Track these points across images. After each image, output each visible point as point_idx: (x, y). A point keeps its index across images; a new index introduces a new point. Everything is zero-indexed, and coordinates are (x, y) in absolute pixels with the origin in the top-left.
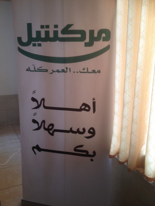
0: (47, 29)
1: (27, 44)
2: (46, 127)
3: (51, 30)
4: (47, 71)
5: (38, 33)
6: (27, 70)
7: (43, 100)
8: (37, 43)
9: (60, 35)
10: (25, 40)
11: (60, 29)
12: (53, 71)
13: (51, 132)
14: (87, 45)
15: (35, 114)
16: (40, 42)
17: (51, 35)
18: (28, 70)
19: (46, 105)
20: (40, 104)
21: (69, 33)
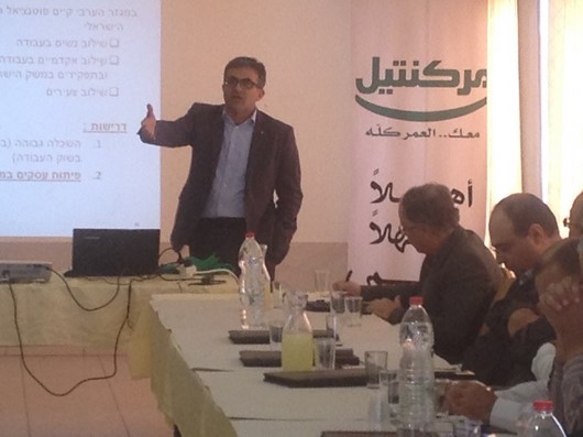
0: (403, 68)
1: (371, 90)
2: (393, 237)
3: (409, 68)
4: (399, 134)
5: (389, 73)
6: (368, 134)
7: (390, 185)
8: (385, 88)
9: (422, 77)
10: (367, 83)
11: (421, 68)
12: (409, 135)
13: (400, 245)
14: (460, 92)
15: (375, 213)
16: (391, 87)
17: (409, 77)
19: (394, 196)
20: (385, 193)
21: (435, 75)
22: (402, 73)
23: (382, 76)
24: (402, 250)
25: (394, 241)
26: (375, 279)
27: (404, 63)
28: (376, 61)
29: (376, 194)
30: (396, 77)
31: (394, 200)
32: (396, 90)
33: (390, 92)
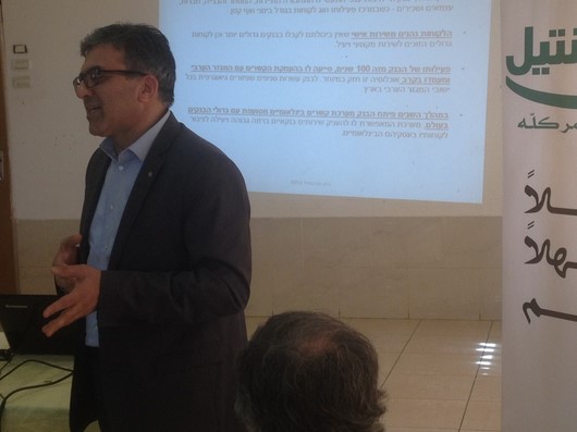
0: (561, 39)
1: (523, 70)
2: (552, 256)
3: (569, 39)
4: (557, 126)
5: (545, 46)
6: (520, 126)
7: (548, 191)
8: (541, 67)
10: (519, 62)
12: (569, 127)
13: (561, 267)
15: (531, 225)
16: (547, 66)
17: (568, 50)
18: (522, 125)
20: (542, 201)
22: (561, 45)
23: (536, 52)
24: (562, 274)
25: (554, 262)
26: (532, 306)
27: (562, 33)
28: (529, 32)
29: (531, 202)
30: (553, 52)
31: (552, 210)
32: (553, 68)
33: (546, 71)
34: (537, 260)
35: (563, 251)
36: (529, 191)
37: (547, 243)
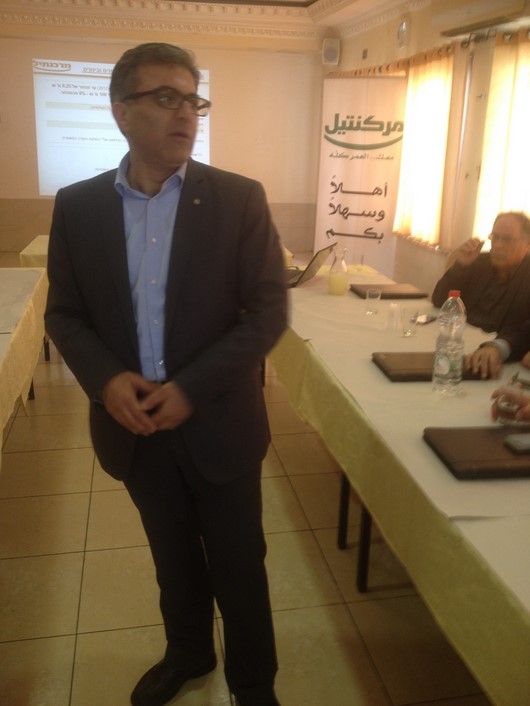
0: (352, 120)
1: (333, 132)
2: (342, 211)
3: (355, 121)
4: (348, 157)
5: (344, 123)
7: (341, 184)
8: (342, 131)
9: (362, 125)
10: (332, 128)
11: (363, 120)
12: (353, 157)
13: (345, 215)
14: (384, 134)
15: (332, 198)
17: (355, 125)
18: (331, 156)
19: (344, 189)
20: (338, 188)
21: (370, 124)
22: (351, 123)
23: (340, 125)
24: (346, 218)
25: (342, 213)
26: (331, 232)
27: (353, 117)
28: (337, 116)
29: (333, 189)
30: (348, 125)
31: (343, 192)
32: (347, 132)
33: (344, 133)
34: (334, 213)
35: (347, 209)
36: (333, 184)
37: (339, 206)
